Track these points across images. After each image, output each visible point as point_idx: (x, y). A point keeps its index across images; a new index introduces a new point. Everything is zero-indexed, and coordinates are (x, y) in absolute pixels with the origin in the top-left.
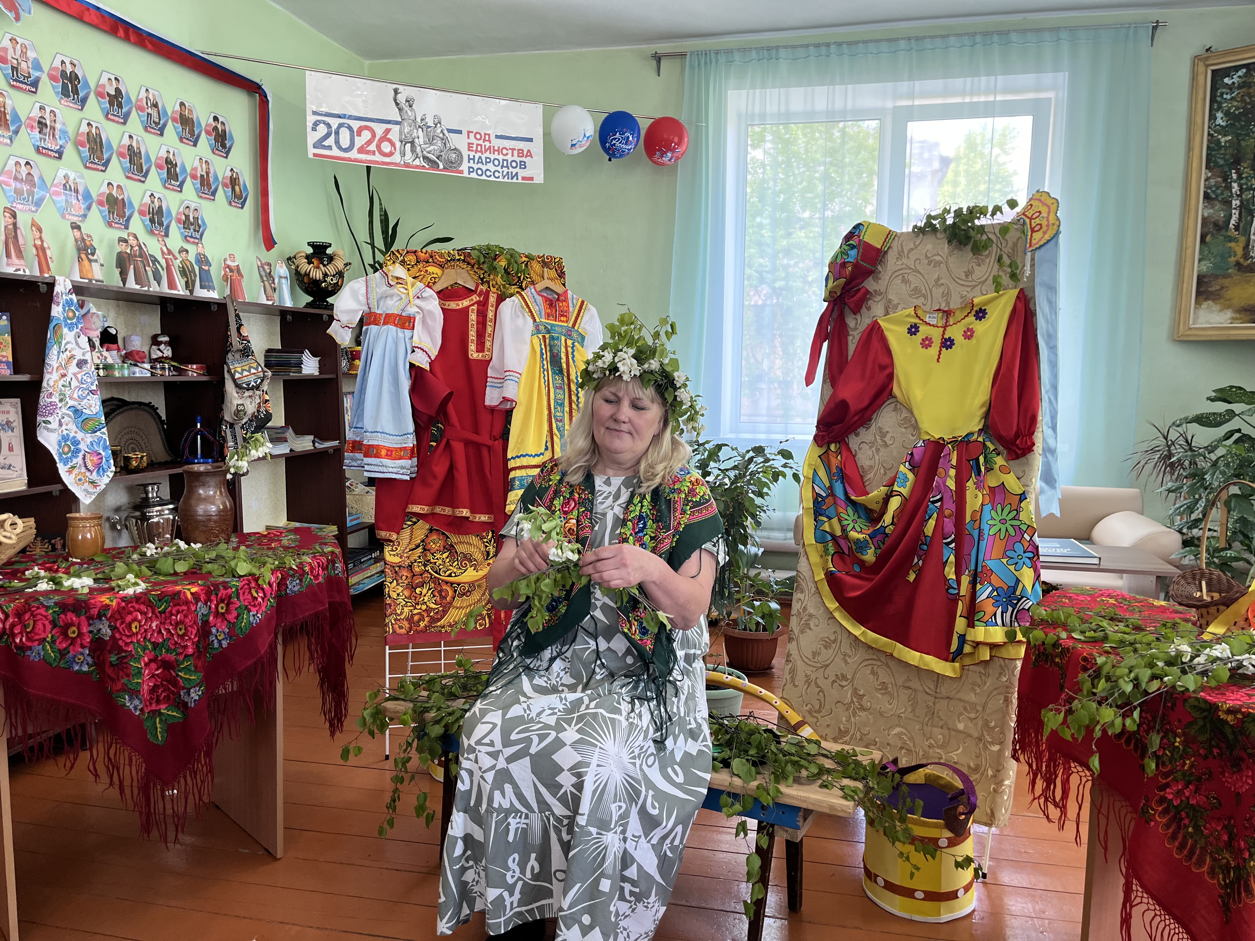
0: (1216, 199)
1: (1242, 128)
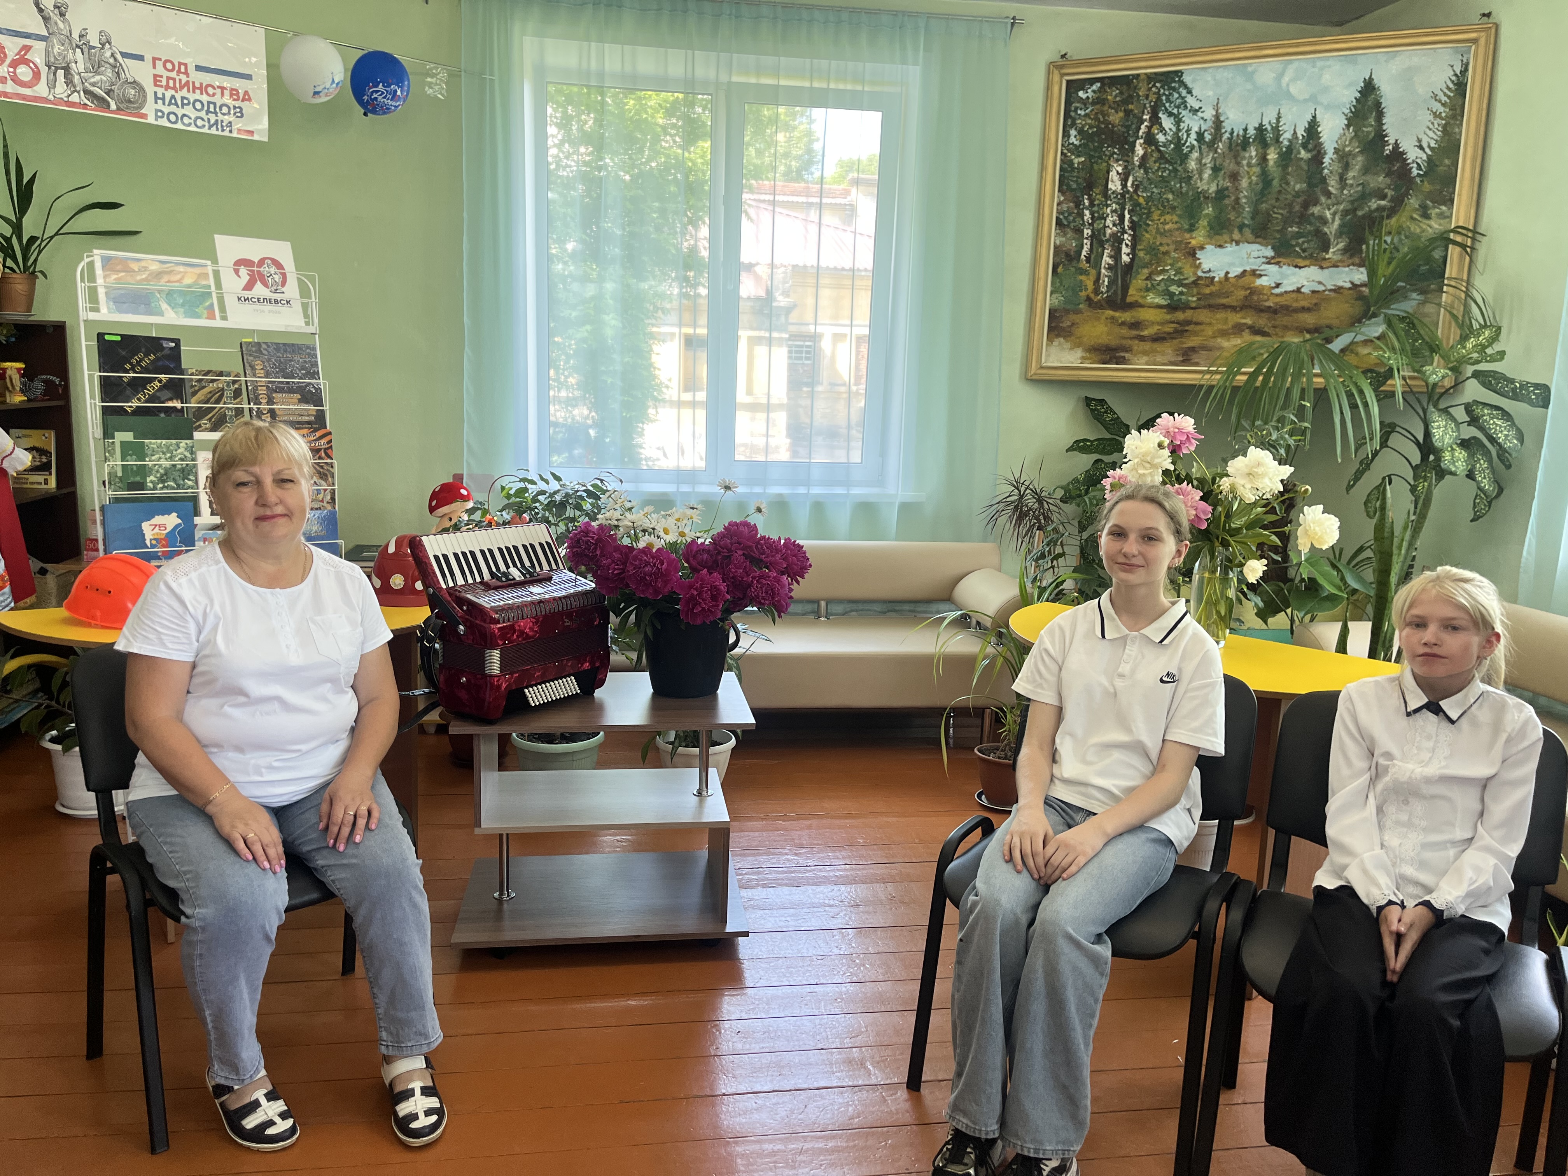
0: (1068, 226)
1: (1095, 150)
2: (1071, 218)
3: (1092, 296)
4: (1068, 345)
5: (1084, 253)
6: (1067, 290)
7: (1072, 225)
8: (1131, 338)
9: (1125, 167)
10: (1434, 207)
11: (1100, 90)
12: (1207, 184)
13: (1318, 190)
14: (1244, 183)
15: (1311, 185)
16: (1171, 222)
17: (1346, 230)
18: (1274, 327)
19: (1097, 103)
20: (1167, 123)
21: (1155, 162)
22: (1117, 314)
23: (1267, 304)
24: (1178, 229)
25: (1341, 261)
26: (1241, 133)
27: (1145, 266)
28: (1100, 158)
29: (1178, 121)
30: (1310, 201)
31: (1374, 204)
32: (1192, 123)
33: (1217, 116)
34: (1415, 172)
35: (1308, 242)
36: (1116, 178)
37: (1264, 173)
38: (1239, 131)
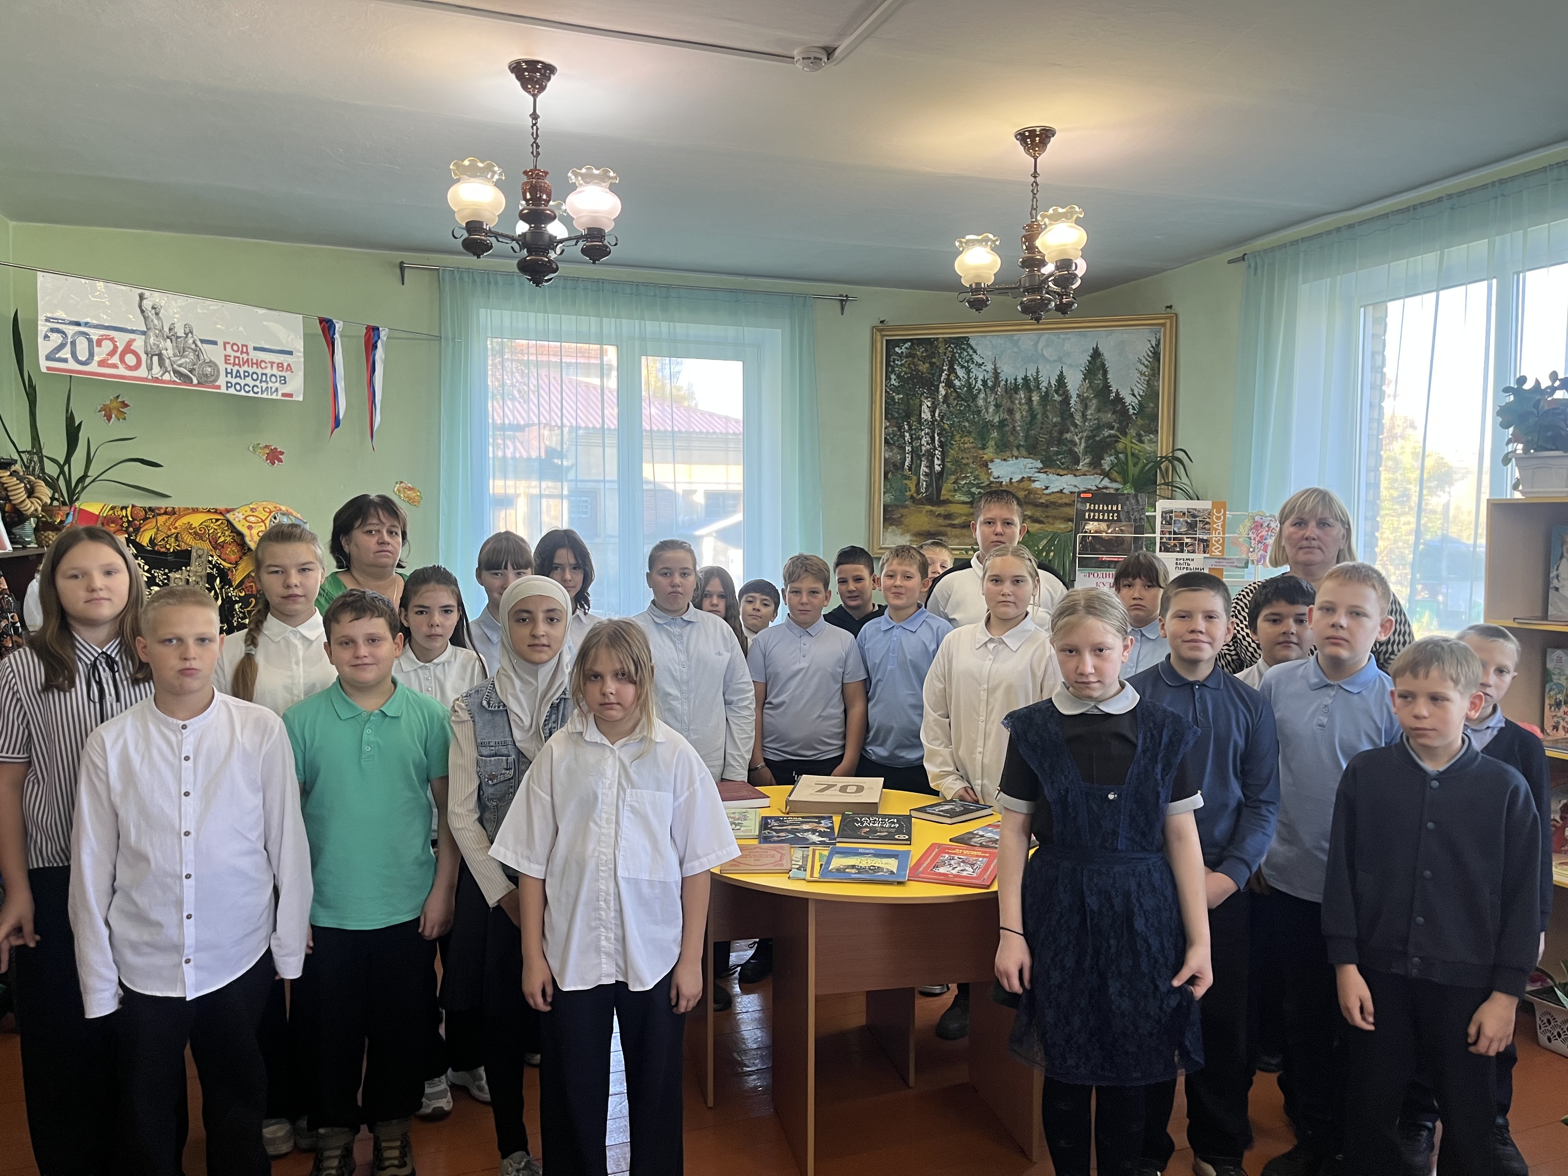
0: (894, 444)
1: (910, 389)
2: (896, 438)
3: (915, 495)
4: (899, 531)
5: (907, 464)
6: (895, 491)
7: (897, 444)
8: (945, 526)
9: (933, 403)
10: (1146, 436)
11: (910, 347)
12: (991, 415)
14: (1018, 416)
15: (1063, 418)
16: (969, 442)
17: (1089, 450)
18: (1047, 517)
19: (909, 357)
20: (961, 372)
21: (954, 399)
22: (934, 508)
23: (1041, 501)
24: (974, 448)
25: (1087, 471)
26: (1013, 381)
27: (953, 473)
28: (914, 395)
29: (968, 371)
30: (1064, 430)
31: (1106, 433)
32: (978, 374)
33: (995, 369)
34: (1131, 411)
35: (1065, 458)
36: (927, 410)
37: (1031, 408)
38: (1011, 380)
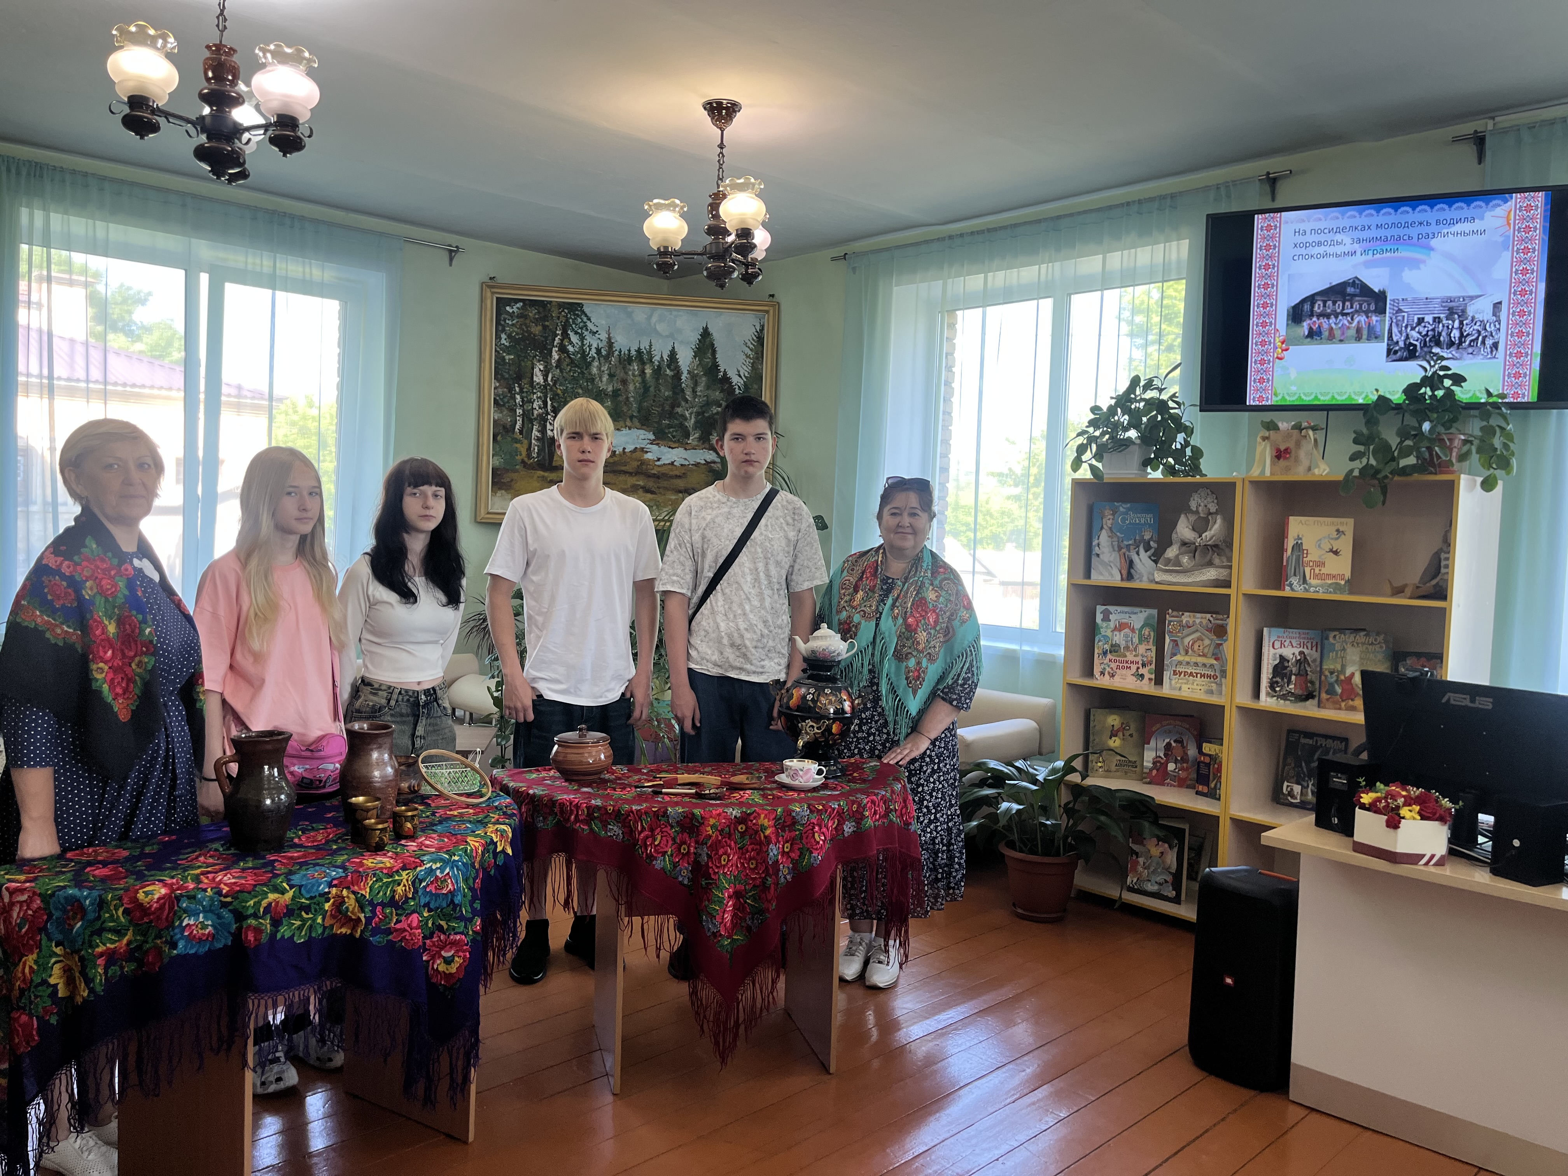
0: (504, 405)
1: (521, 351)
2: (506, 400)
3: (526, 459)
5: (517, 427)
6: (505, 454)
7: (507, 405)
9: (546, 367)
11: (522, 308)
12: (605, 384)
13: (680, 397)
14: (631, 387)
15: (674, 393)
17: (699, 425)
18: (659, 488)
19: (521, 317)
20: (574, 338)
21: (568, 365)
22: (546, 474)
23: (653, 472)
25: (697, 445)
26: (627, 352)
28: (526, 357)
29: (582, 338)
30: (675, 404)
32: (593, 342)
33: (609, 338)
35: (676, 431)
36: (539, 374)
37: (644, 381)
38: (625, 351)
